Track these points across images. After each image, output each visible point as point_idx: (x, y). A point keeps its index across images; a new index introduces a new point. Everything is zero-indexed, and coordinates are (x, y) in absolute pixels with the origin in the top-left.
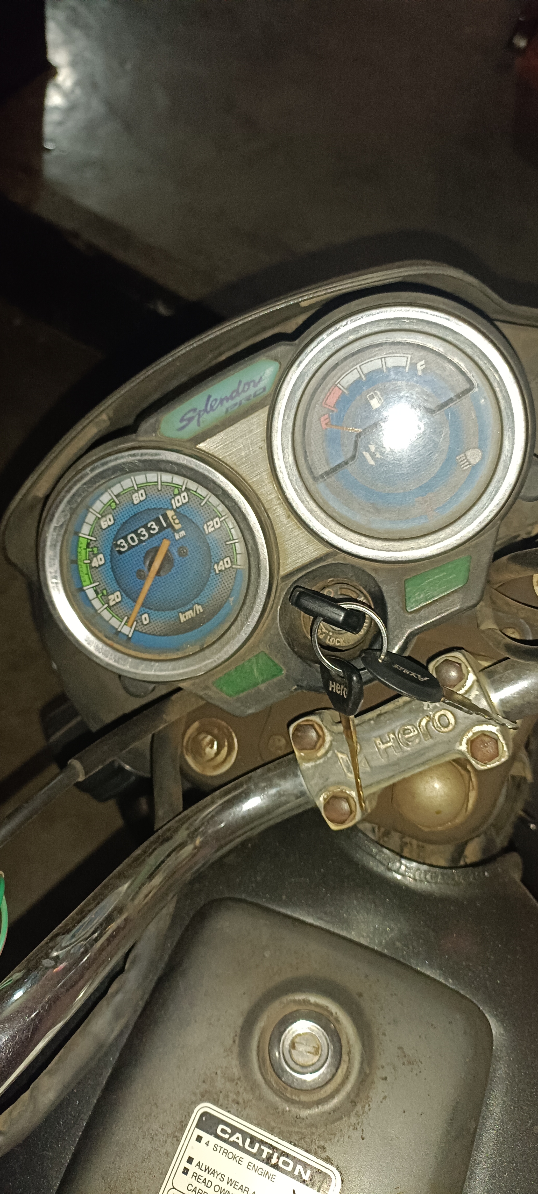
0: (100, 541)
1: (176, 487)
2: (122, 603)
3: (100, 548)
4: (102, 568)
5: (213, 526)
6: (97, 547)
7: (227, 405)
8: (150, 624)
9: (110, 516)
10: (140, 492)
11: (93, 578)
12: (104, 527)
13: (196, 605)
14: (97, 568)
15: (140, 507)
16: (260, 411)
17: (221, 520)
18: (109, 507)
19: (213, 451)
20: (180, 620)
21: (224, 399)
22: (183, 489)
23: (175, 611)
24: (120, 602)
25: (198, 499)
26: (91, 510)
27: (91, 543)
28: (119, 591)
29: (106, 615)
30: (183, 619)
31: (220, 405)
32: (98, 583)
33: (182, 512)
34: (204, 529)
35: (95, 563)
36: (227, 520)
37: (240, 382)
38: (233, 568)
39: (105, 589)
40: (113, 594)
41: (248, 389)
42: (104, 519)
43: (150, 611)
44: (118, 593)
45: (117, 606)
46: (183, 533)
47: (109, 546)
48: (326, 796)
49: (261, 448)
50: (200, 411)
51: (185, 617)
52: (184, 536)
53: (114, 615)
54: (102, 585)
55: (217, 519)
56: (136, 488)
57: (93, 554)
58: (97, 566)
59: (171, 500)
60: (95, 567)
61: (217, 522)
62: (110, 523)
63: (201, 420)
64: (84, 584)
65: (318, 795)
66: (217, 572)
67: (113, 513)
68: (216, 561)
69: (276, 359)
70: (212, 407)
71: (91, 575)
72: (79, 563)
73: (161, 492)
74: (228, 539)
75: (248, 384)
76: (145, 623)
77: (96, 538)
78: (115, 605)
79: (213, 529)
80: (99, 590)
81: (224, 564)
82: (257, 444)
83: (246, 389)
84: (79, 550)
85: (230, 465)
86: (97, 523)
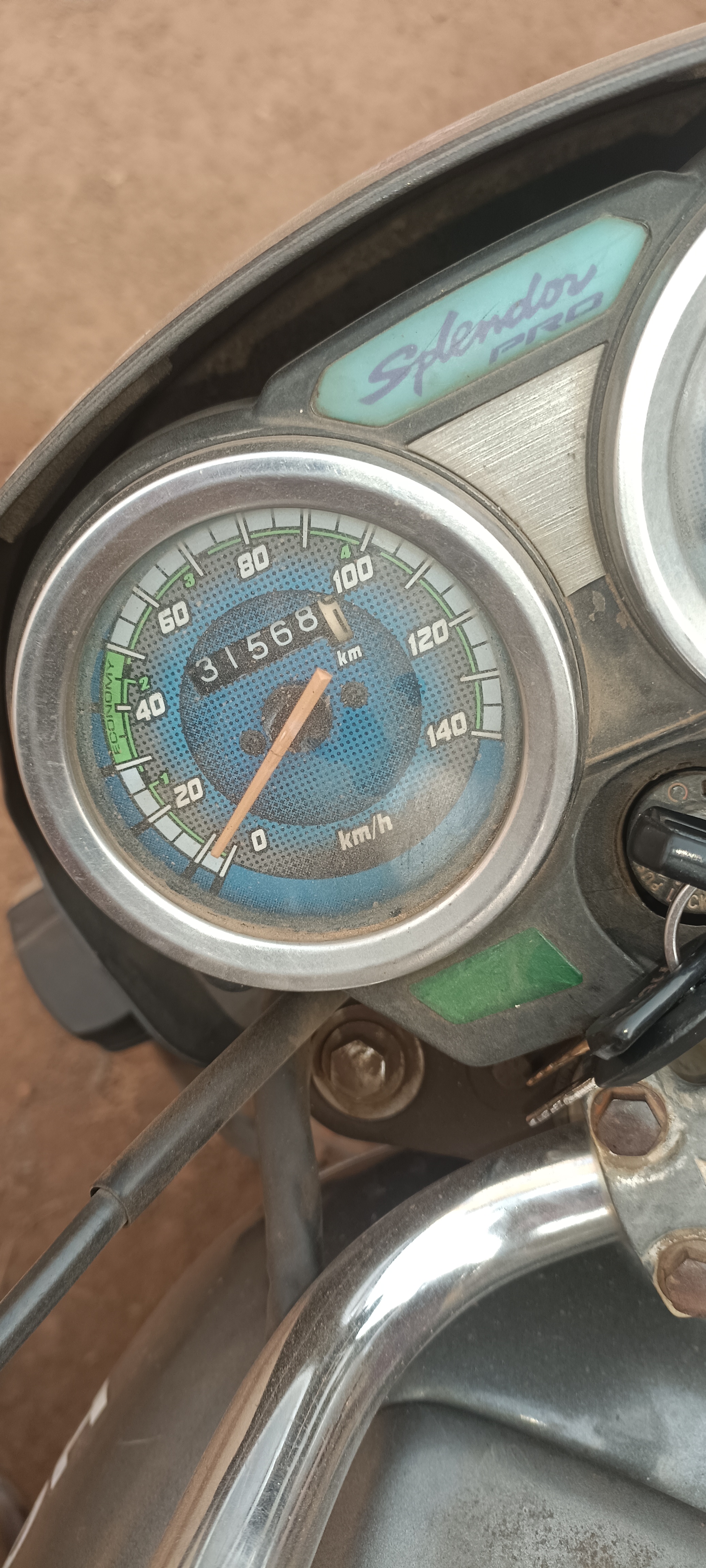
0: (155, 663)
1: (345, 543)
2: (206, 805)
3: (156, 678)
4: (159, 723)
5: (432, 639)
6: (150, 677)
7: (495, 339)
8: (269, 852)
9: (182, 605)
10: (256, 552)
11: (137, 746)
12: (165, 630)
13: (379, 816)
14: (148, 723)
15: (254, 587)
16: (581, 358)
17: (451, 624)
18: (180, 583)
19: (452, 458)
20: (339, 845)
21: (489, 324)
22: (363, 549)
23: (329, 826)
24: (200, 801)
25: (401, 573)
26: (135, 589)
27: (134, 666)
28: (199, 776)
29: (168, 828)
30: (345, 843)
31: (477, 339)
32: (150, 758)
33: (356, 603)
34: (409, 645)
35: (143, 712)
36: (464, 626)
37: (537, 278)
38: (470, 737)
39: (166, 771)
40: (186, 783)
41: (555, 299)
42: (167, 612)
43: (269, 825)
44: (197, 782)
45: (194, 810)
46: (355, 652)
47: (178, 676)
48: (663, 1248)
49: (574, 455)
50: (424, 355)
51: (351, 840)
52: (359, 660)
53: (186, 829)
54: (159, 762)
55: (442, 623)
56: (247, 542)
57: (139, 691)
58: (148, 718)
59: (334, 573)
60: (144, 720)
61: (440, 631)
62: (180, 623)
63: (426, 377)
64: (118, 758)
65: (647, 1246)
66: (434, 744)
67: (188, 597)
68: (433, 718)
69: (636, 219)
70: (456, 344)
71: (135, 740)
72: (106, 709)
73: (308, 553)
74: (465, 669)
75: (556, 284)
76: (257, 848)
77: (146, 655)
78: (188, 805)
79: (430, 645)
80: (150, 774)
81: (450, 726)
82: (562, 445)
83: (549, 298)
84: (106, 681)
85: (490, 494)
86: (148, 620)
